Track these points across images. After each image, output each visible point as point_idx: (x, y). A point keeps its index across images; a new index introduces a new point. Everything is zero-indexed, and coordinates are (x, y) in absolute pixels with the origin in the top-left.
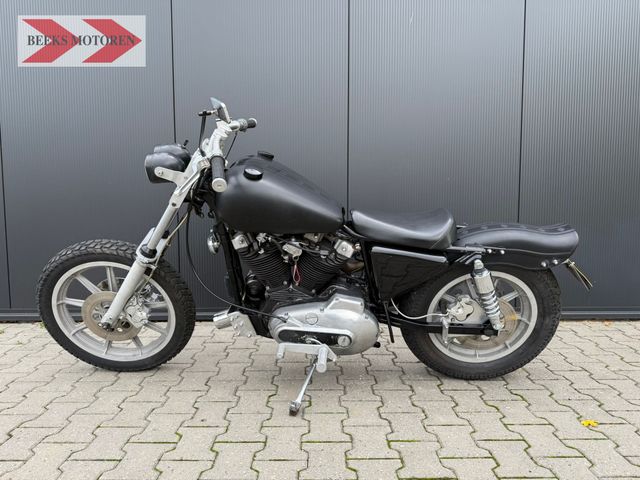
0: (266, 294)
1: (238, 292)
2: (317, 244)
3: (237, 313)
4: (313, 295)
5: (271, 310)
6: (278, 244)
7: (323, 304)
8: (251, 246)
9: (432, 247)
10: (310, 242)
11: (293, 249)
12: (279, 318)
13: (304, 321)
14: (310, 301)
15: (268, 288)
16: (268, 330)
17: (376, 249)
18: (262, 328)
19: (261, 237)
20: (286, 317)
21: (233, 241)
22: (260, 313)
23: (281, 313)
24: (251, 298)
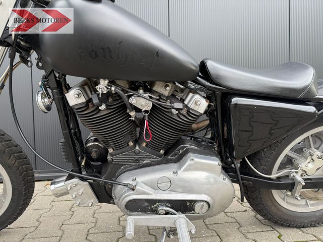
0: (109, 157)
1: (77, 157)
2: (168, 98)
3: (75, 181)
4: (160, 156)
5: (114, 176)
6: (125, 96)
7: (174, 166)
8: (90, 100)
9: (301, 96)
10: (160, 95)
11: (142, 102)
12: (125, 185)
13: (155, 186)
14: (160, 163)
15: (111, 150)
16: (112, 198)
17: (236, 100)
18: (104, 195)
19: (103, 86)
20: (134, 183)
21: (67, 95)
22: (102, 180)
23: (126, 179)
24: (92, 163)
